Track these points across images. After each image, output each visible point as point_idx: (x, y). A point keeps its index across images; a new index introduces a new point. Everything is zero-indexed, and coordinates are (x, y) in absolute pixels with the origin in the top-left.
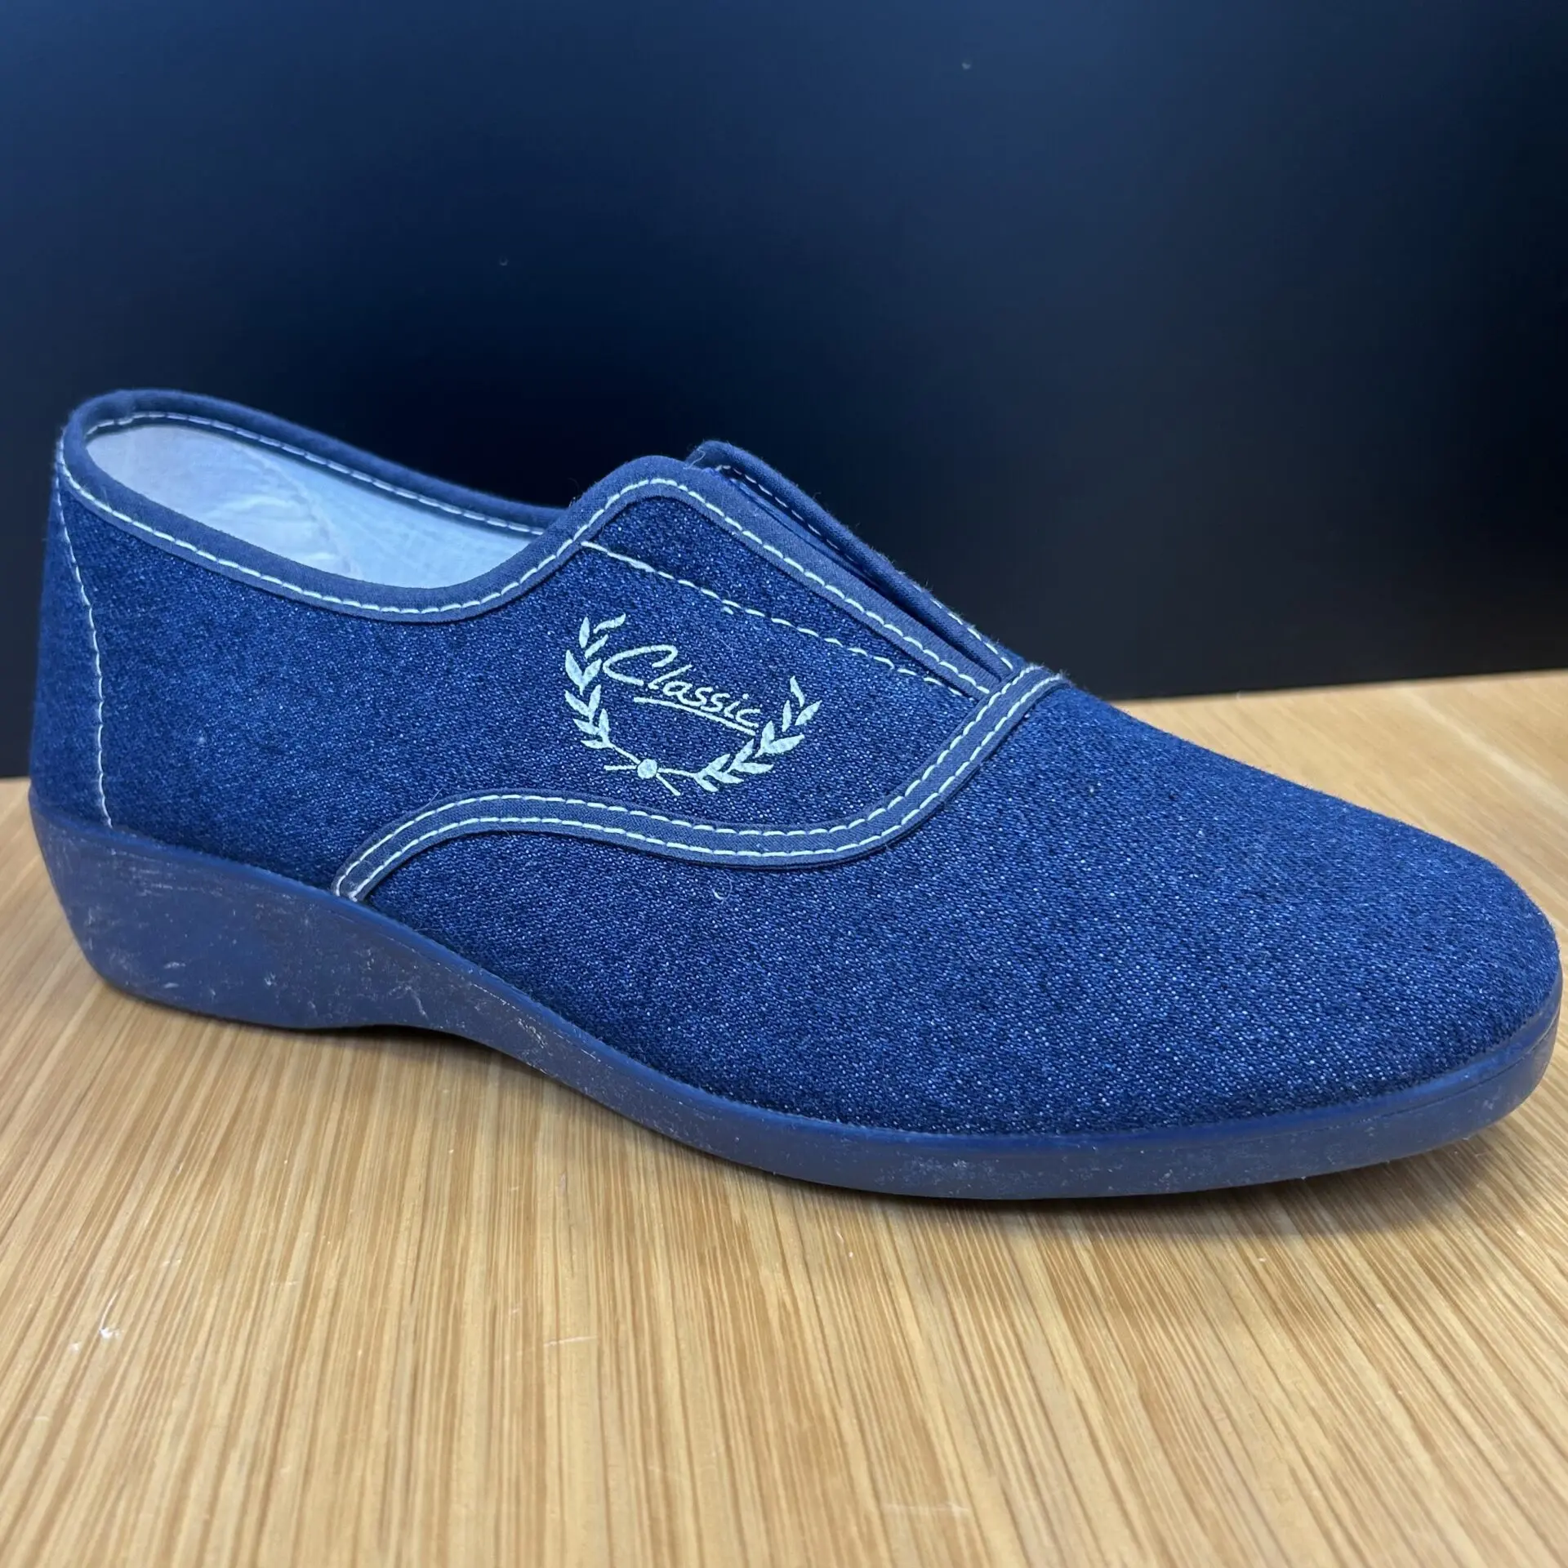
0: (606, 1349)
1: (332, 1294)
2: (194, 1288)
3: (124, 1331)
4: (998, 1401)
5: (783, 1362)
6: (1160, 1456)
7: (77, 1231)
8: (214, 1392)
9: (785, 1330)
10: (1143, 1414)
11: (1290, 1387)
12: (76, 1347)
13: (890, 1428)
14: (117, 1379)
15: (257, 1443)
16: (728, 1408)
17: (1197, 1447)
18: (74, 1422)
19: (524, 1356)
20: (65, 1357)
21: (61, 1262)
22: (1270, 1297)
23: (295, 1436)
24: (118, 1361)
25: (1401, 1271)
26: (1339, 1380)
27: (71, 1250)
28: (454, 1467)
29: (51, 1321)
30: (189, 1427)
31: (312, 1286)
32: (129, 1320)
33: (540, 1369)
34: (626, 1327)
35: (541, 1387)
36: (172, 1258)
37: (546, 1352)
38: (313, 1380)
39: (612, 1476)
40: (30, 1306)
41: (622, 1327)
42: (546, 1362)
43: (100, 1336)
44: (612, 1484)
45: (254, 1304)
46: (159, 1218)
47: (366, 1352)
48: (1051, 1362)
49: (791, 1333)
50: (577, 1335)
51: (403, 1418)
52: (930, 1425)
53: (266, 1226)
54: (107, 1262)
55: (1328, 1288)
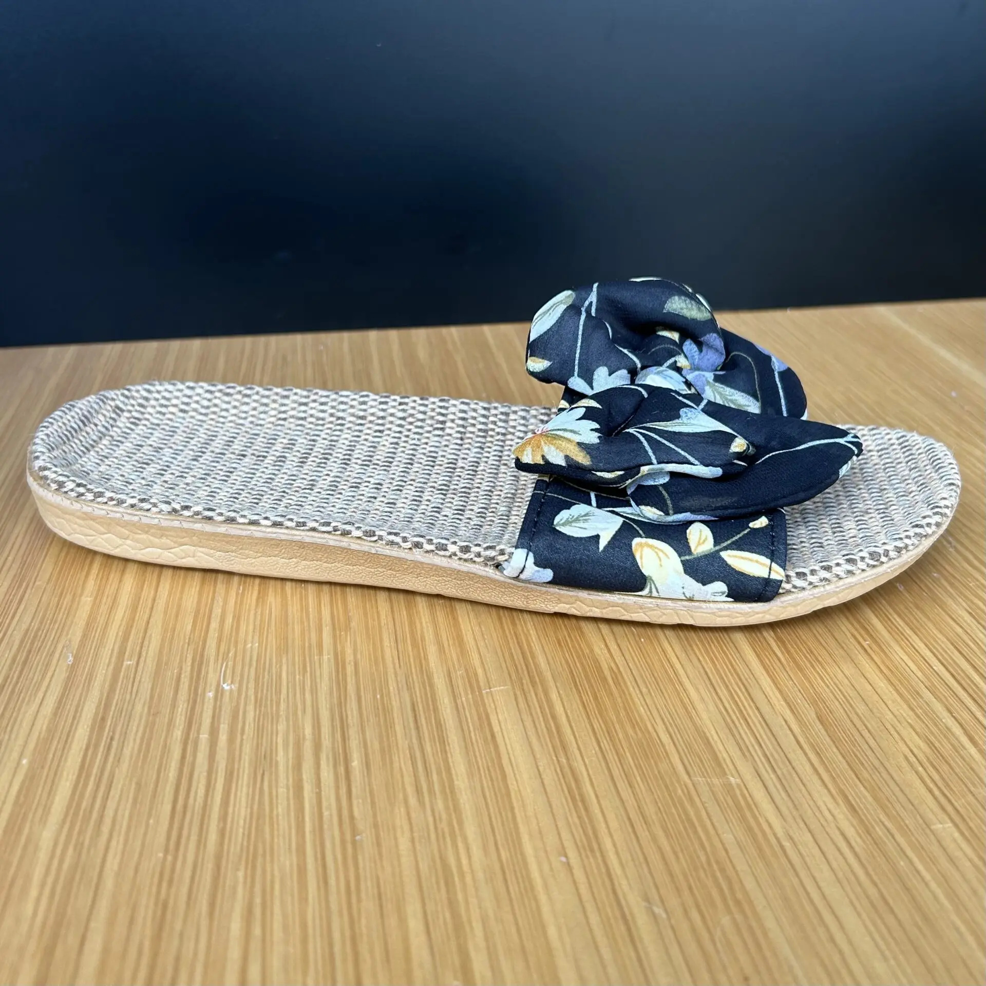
0: (518, 693)
1: (352, 663)
2: (271, 660)
3: (237, 685)
4: (742, 721)
5: (619, 700)
6: (835, 750)
7: (189, 627)
8: (300, 719)
9: (617, 683)
10: (820, 727)
11: (896, 713)
12: (211, 695)
13: (687, 736)
14: (241, 714)
15: (333, 748)
16: (595, 727)
17: (854, 746)
18: (223, 738)
19: (473, 698)
20: (206, 700)
21: (186, 645)
22: (876, 663)
23: (354, 743)
24: (238, 704)
25: (943, 649)
26: (921, 708)
27: (190, 638)
28: (450, 760)
29: (191, 680)
30: (291, 740)
31: (340, 657)
32: (238, 679)
33: (484, 705)
34: (526, 680)
35: (487, 715)
36: (252, 642)
37: (485, 696)
38: (355, 712)
39: (540, 764)
40: (176, 671)
41: (524, 681)
42: (486, 701)
43: (223, 688)
44: (541, 769)
45: (308, 669)
46: (237, 618)
47: (382, 696)
48: (766, 700)
49: (619, 684)
50: (500, 686)
51: (414, 732)
52: (708, 735)
53: (302, 623)
54: (214, 645)
55: (905, 658)
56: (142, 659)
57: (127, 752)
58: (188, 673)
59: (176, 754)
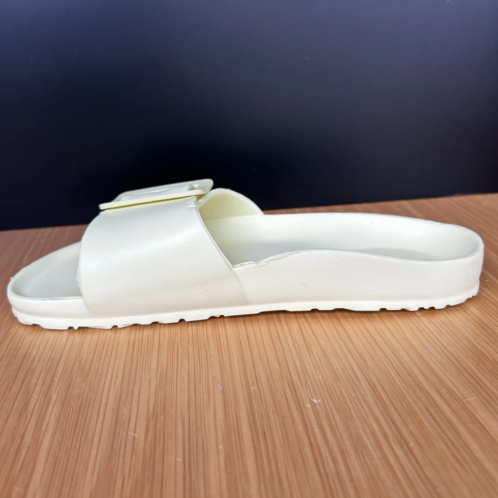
1: (379, 386)
2: (333, 385)
3: (321, 400)
7: (278, 367)
8: (367, 419)
12: (308, 405)
14: (331, 416)
15: (394, 436)
18: (328, 431)
19: (459, 405)
20: (307, 409)
23: (405, 432)
24: (327, 410)
27: (281, 373)
29: (293, 397)
30: (367, 431)
32: (319, 396)
33: (468, 409)
34: (484, 394)
35: (473, 415)
36: (317, 375)
37: (466, 404)
38: (396, 414)
40: (282, 392)
42: (468, 406)
43: (313, 402)
45: (357, 390)
46: (302, 361)
47: (406, 405)
50: (471, 398)
56: (260, 385)
57: (277, 440)
58: (290, 393)
59: (306, 441)
